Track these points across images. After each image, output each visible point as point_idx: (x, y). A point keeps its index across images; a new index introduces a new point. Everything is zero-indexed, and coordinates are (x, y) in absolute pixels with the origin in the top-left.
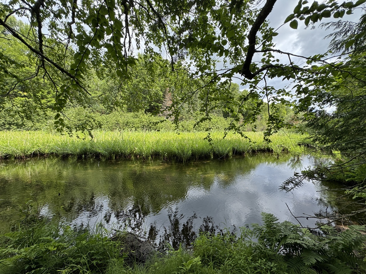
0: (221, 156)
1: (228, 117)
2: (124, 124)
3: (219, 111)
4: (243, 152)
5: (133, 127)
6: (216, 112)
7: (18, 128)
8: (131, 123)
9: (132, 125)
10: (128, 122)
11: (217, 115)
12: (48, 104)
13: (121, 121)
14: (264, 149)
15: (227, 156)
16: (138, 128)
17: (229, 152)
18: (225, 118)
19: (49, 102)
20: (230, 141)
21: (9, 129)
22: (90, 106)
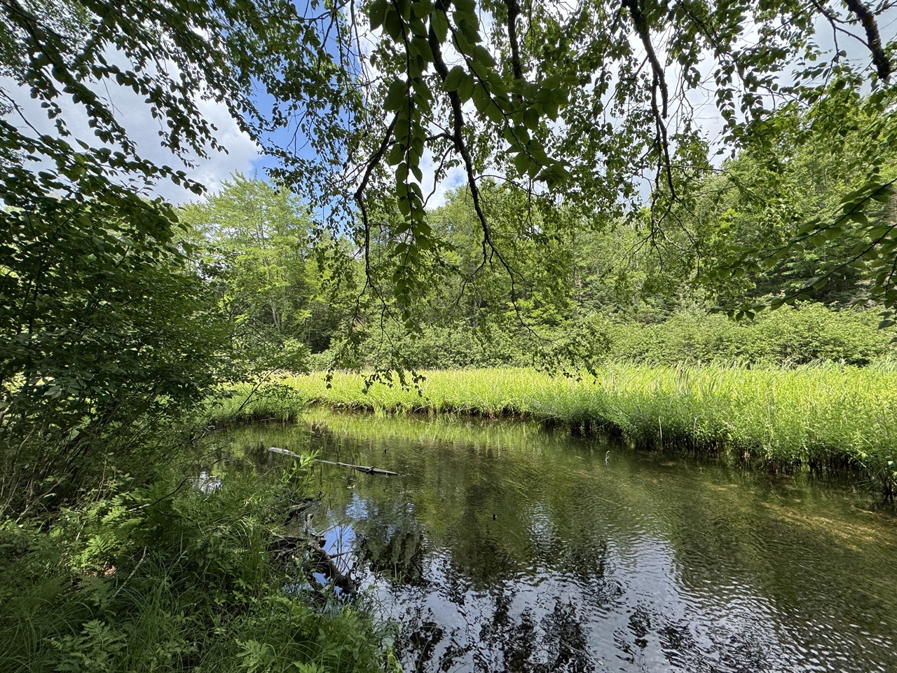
2: (710, 346)
5: (741, 353)
7: (504, 363)
8: (731, 341)
9: (738, 348)
10: (721, 339)
12: (544, 316)
13: (698, 337)
16: (761, 355)
19: (545, 312)
21: (494, 365)
22: (618, 308)
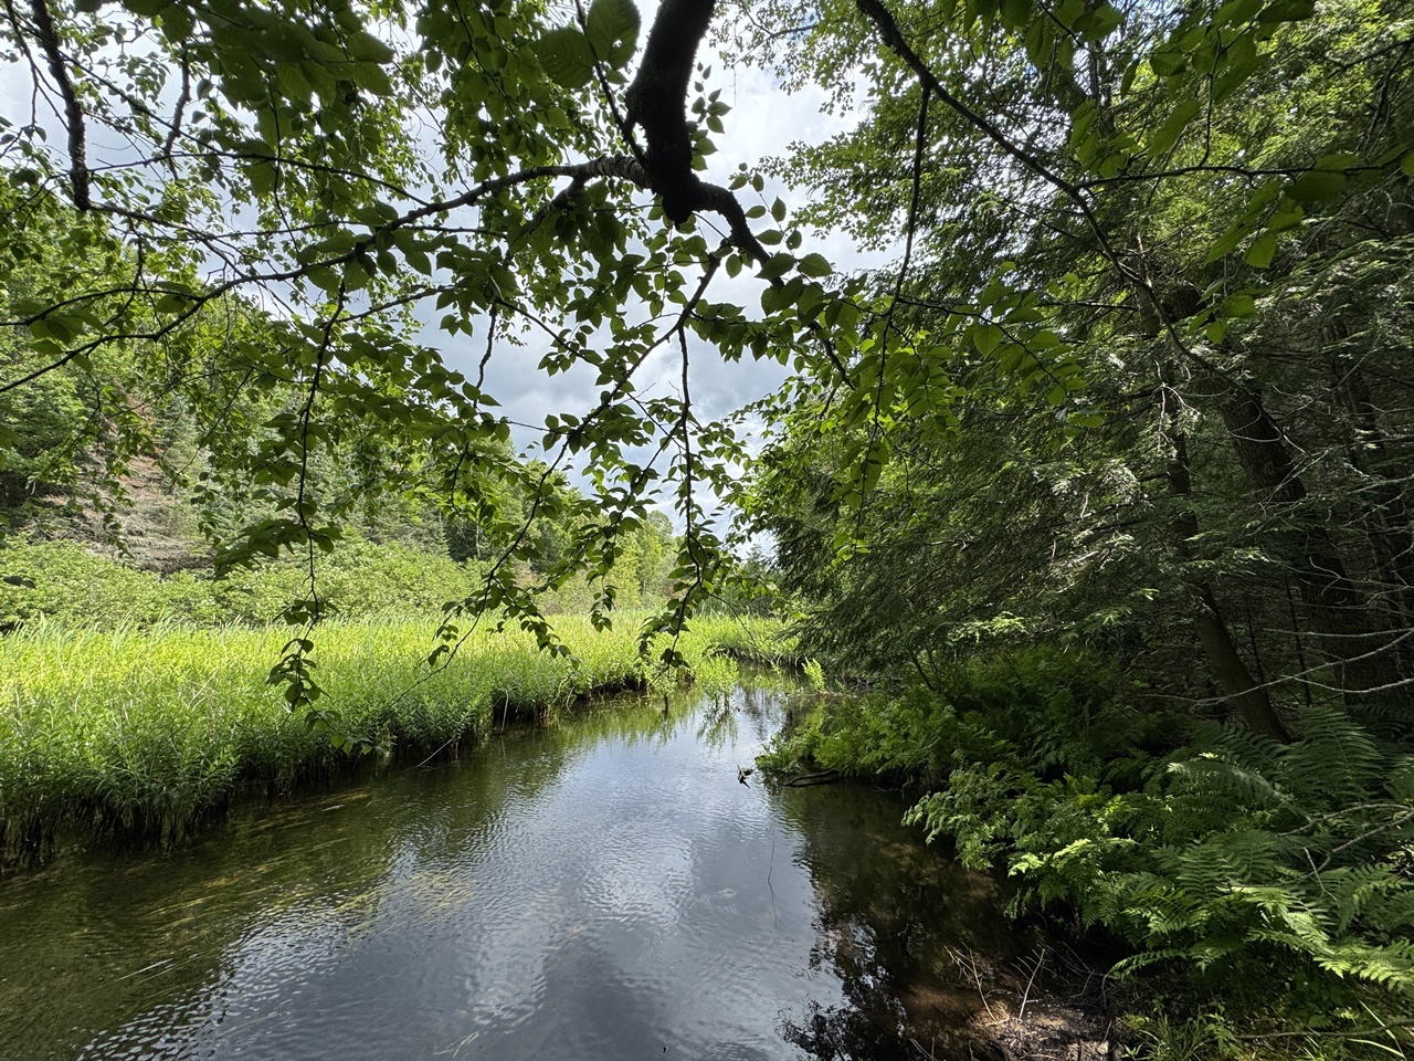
0: (435, 745)
1: (469, 559)
3: (431, 531)
4: (541, 708)
6: (418, 536)
11: (423, 547)
14: (617, 680)
15: (469, 737)
17: (476, 715)
18: (457, 560)
20: (480, 663)
